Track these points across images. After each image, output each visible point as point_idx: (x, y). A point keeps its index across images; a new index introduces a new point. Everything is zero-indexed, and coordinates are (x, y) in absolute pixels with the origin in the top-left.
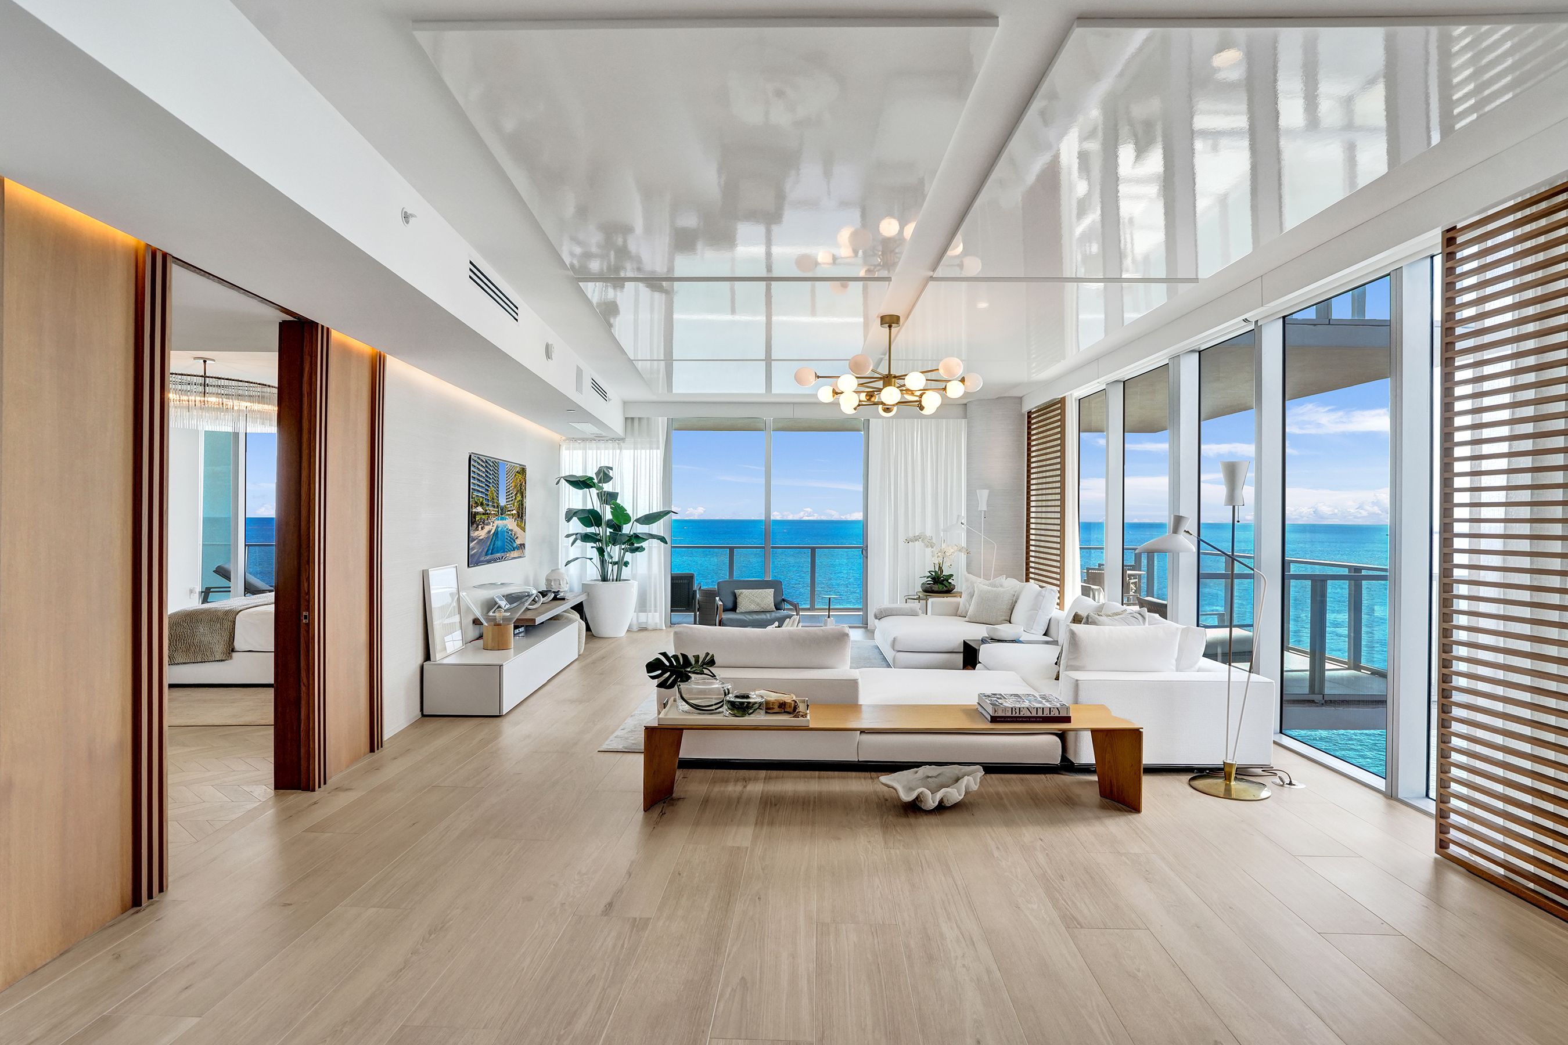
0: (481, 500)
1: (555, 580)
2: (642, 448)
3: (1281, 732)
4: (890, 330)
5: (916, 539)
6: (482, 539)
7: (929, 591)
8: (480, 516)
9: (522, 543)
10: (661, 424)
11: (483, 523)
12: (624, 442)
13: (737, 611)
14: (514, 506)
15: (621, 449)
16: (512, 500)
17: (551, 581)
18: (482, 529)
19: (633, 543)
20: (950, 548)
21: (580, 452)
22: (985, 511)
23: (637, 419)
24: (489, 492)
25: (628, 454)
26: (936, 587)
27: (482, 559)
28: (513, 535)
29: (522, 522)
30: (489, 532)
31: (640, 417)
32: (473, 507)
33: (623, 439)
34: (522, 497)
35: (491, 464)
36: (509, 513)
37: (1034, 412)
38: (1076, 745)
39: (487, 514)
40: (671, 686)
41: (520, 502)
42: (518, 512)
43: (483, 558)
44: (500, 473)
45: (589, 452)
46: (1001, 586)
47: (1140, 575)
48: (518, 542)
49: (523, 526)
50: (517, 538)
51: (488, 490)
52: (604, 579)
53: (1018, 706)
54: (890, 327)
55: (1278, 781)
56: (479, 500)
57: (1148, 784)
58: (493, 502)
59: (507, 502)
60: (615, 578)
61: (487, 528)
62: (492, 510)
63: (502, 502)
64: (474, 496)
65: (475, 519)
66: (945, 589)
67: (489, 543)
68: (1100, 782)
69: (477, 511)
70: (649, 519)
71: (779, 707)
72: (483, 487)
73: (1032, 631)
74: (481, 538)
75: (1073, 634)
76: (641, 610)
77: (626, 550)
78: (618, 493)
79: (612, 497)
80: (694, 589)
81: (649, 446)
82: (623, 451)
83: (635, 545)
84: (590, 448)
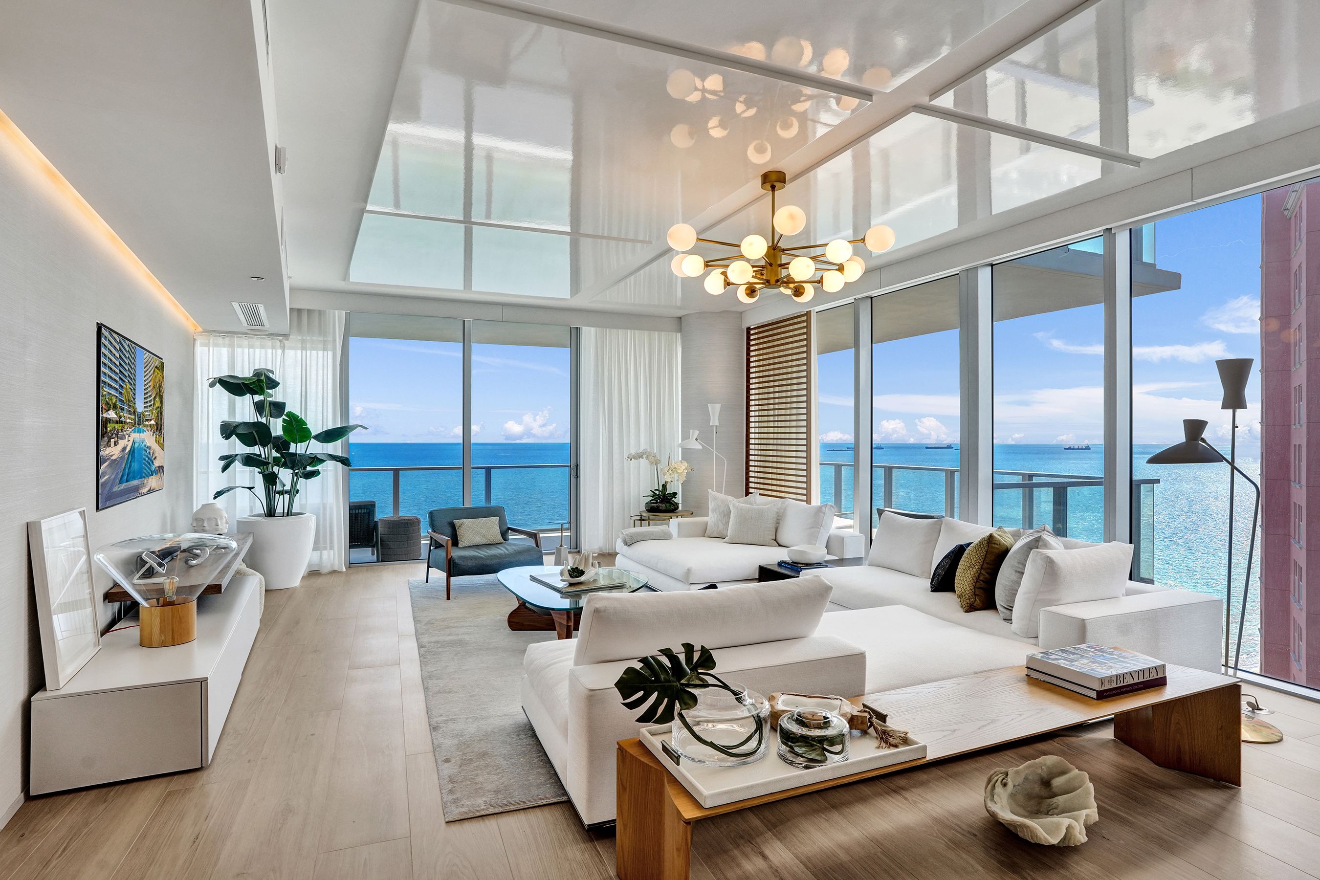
0: (114, 401)
1: (209, 519)
2: (312, 349)
5: (639, 456)
6: (116, 460)
7: (654, 511)
8: (113, 425)
9: (161, 465)
10: (337, 317)
11: (117, 435)
12: (288, 340)
13: (460, 546)
14: (152, 413)
15: (283, 348)
16: (150, 406)
17: (203, 520)
18: (115, 445)
19: (306, 466)
21: (225, 351)
22: (717, 426)
23: (308, 312)
24: (124, 390)
25: (293, 355)
26: (663, 506)
27: (115, 489)
28: (151, 454)
29: (160, 436)
30: (124, 449)
32: (104, 411)
33: (286, 336)
34: (161, 402)
35: (127, 349)
36: (147, 423)
39: (121, 422)
41: (159, 409)
42: (156, 423)
43: (117, 487)
44: (138, 363)
45: (238, 351)
48: (157, 463)
49: (162, 441)
50: (155, 458)
51: (122, 387)
52: (270, 513)
56: (111, 400)
58: (129, 406)
59: (145, 407)
60: (286, 511)
61: (122, 443)
62: (128, 418)
63: (140, 407)
64: (104, 393)
65: (106, 429)
66: (672, 507)
67: (123, 466)
69: (108, 416)
70: (329, 436)
72: (117, 382)
74: (114, 458)
76: (315, 548)
77: (299, 475)
78: (285, 403)
79: (278, 408)
80: (375, 520)
81: (321, 346)
82: (286, 351)
83: (309, 468)
84: (240, 346)
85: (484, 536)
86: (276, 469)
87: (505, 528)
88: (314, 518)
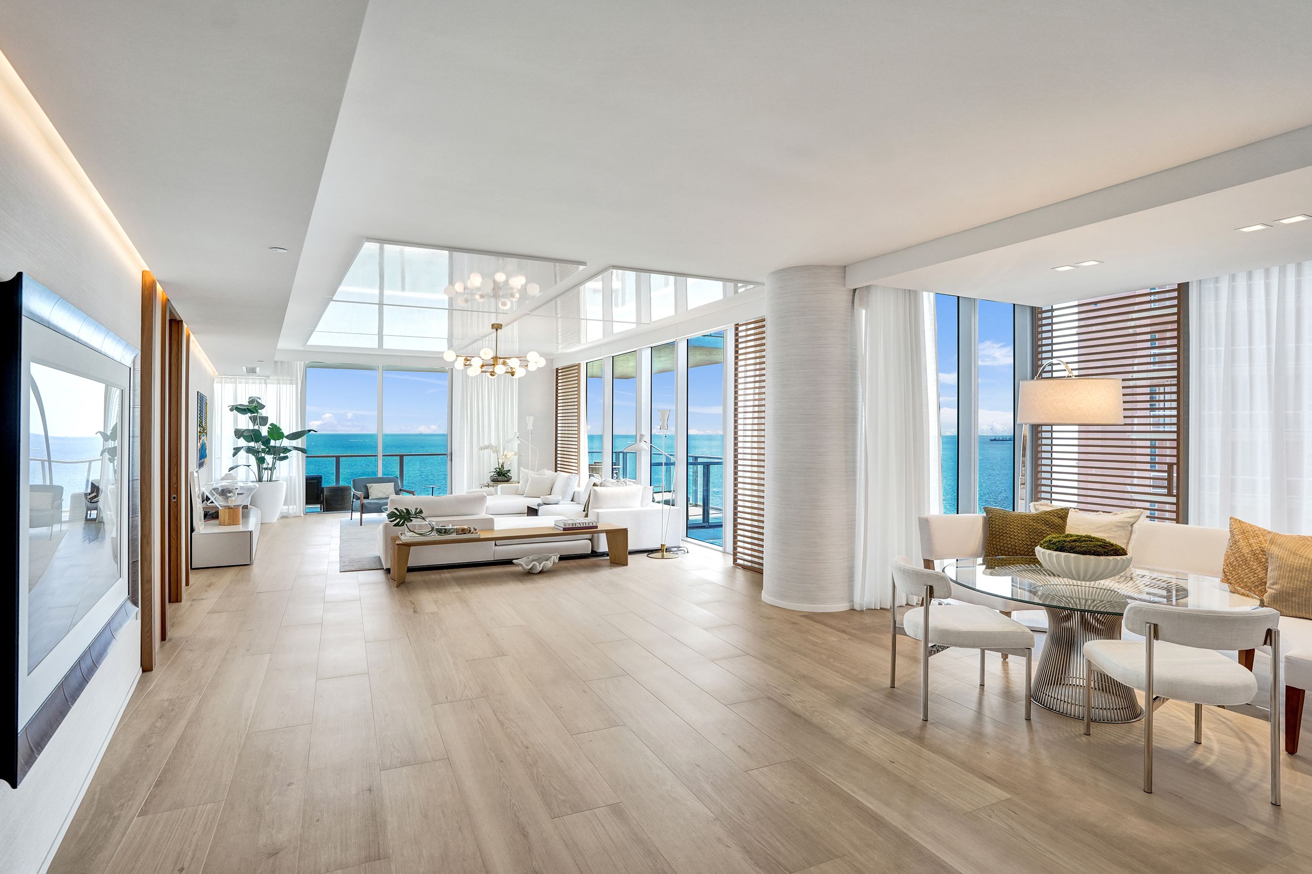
2: (283, 384)
3: (687, 536)
4: (497, 331)
5: (486, 447)
6: (200, 449)
7: (495, 481)
8: (199, 434)
10: (299, 366)
13: (370, 498)
15: (266, 383)
19: (280, 454)
20: (509, 452)
21: (231, 386)
22: (531, 430)
23: (280, 362)
24: (201, 417)
25: (272, 388)
26: (500, 478)
28: (206, 447)
31: (282, 360)
33: (268, 377)
35: (202, 398)
37: (560, 369)
38: (598, 543)
39: (201, 432)
40: (403, 525)
43: (200, 462)
44: (204, 404)
45: (239, 386)
46: (544, 475)
47: (619, 468)
48: (206, 452)
52: (260, 480)
53: (574, 522)
54: (497, 330)
55: (683, 552)
57: (630, 558)
60: (269, 480)
61: (201, 442)
66: (506, 479)
67: (201, 452)
68: (610, 559)
70: (294, 436)
71: (462, 531)
73: (565, 499)
75: (595, 491)
76: (285, 504)
77: (277, 458)
78: (268, 417)
79: (264, 420)
80: (322, 486)
81: (289, 382)
82: (268, 385)
83: (282, 455)
84: (240, 383)
85: (384, 493)
86: (263, 455)
87: (398, 489)
88: (285, 484)
